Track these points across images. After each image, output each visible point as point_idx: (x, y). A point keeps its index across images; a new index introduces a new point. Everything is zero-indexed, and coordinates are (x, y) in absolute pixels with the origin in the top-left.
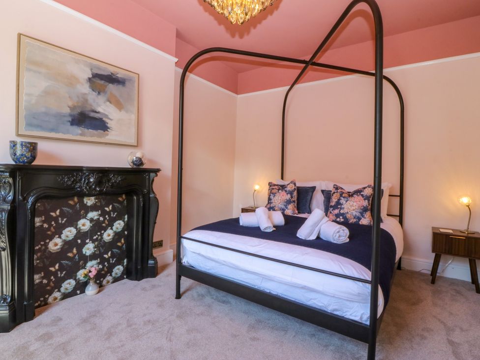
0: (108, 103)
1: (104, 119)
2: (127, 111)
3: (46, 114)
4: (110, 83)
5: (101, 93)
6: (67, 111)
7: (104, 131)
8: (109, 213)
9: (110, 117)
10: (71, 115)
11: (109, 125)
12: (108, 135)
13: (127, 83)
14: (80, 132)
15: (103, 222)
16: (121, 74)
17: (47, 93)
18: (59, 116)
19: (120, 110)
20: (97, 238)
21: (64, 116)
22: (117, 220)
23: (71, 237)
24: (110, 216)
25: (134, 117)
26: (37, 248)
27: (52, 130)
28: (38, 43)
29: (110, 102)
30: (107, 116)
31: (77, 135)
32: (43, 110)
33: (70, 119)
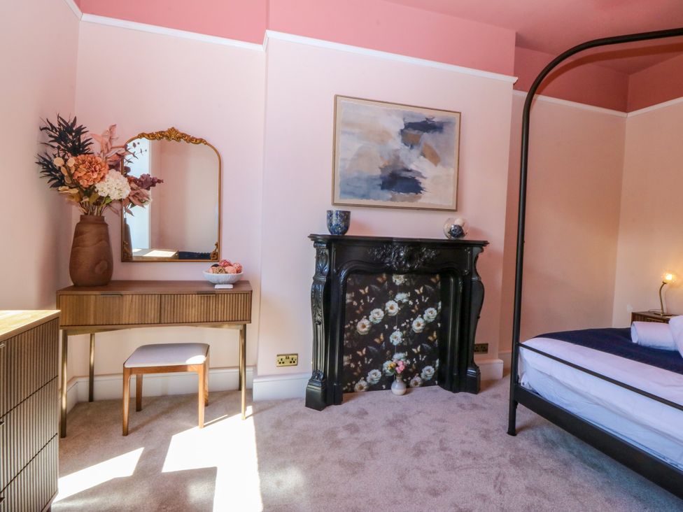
0: (422, 157)
1: (417, 178)
2: (444, 165)
3: (359, 179)
4: (424, 132)
5: (415, 147)
6: (378, 173)
7: (417, 194)
8: (419, 297)
9: (423, 175)
10: (381, 177)
11: (422, 186)
12: (420, 197)
13: (446, 128)
14: (390, 196)
15: (413, 307)
16: (437, 118)
17: (359, 155)
18: (370, 180)
19: (436, 165)
20: (405, 326)
21: (375, 179)
22: (429, 307)
23: (378, 321)
24: (420, 300)
25: (452, 171)
26: (347, 327)
27: (364, 196)
28: (352, 101)
29: (424, 156)
30: (419, 174)
31: (388, 200)
32: (356, 174)
33: (381, 182)
